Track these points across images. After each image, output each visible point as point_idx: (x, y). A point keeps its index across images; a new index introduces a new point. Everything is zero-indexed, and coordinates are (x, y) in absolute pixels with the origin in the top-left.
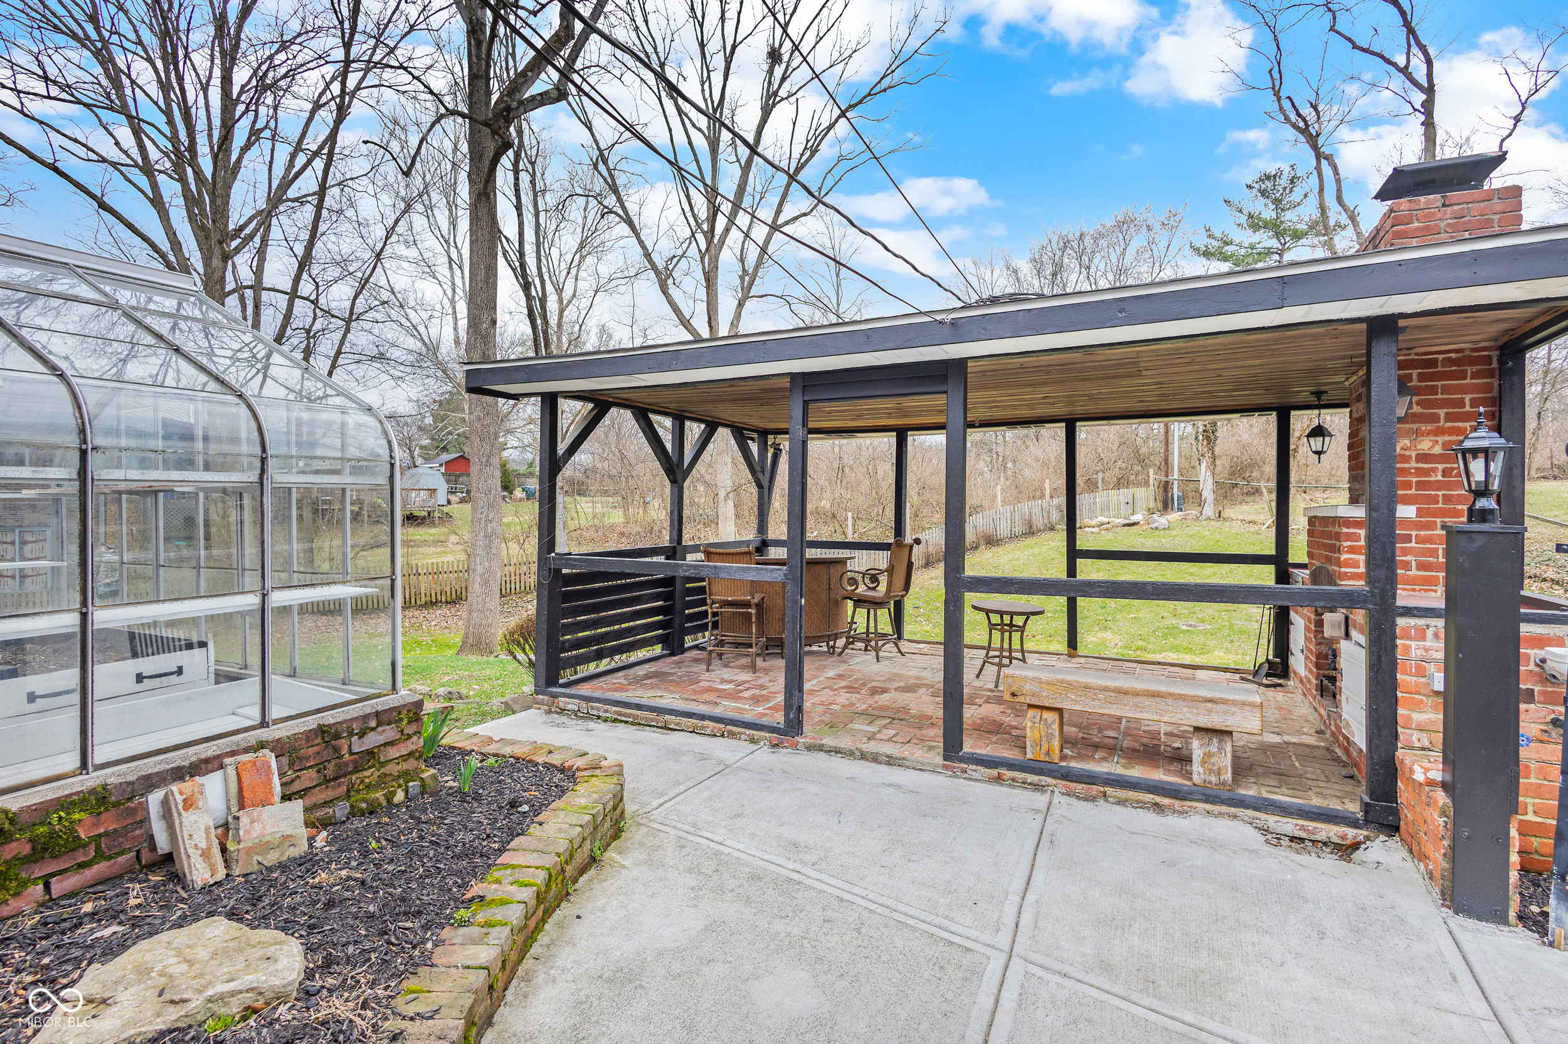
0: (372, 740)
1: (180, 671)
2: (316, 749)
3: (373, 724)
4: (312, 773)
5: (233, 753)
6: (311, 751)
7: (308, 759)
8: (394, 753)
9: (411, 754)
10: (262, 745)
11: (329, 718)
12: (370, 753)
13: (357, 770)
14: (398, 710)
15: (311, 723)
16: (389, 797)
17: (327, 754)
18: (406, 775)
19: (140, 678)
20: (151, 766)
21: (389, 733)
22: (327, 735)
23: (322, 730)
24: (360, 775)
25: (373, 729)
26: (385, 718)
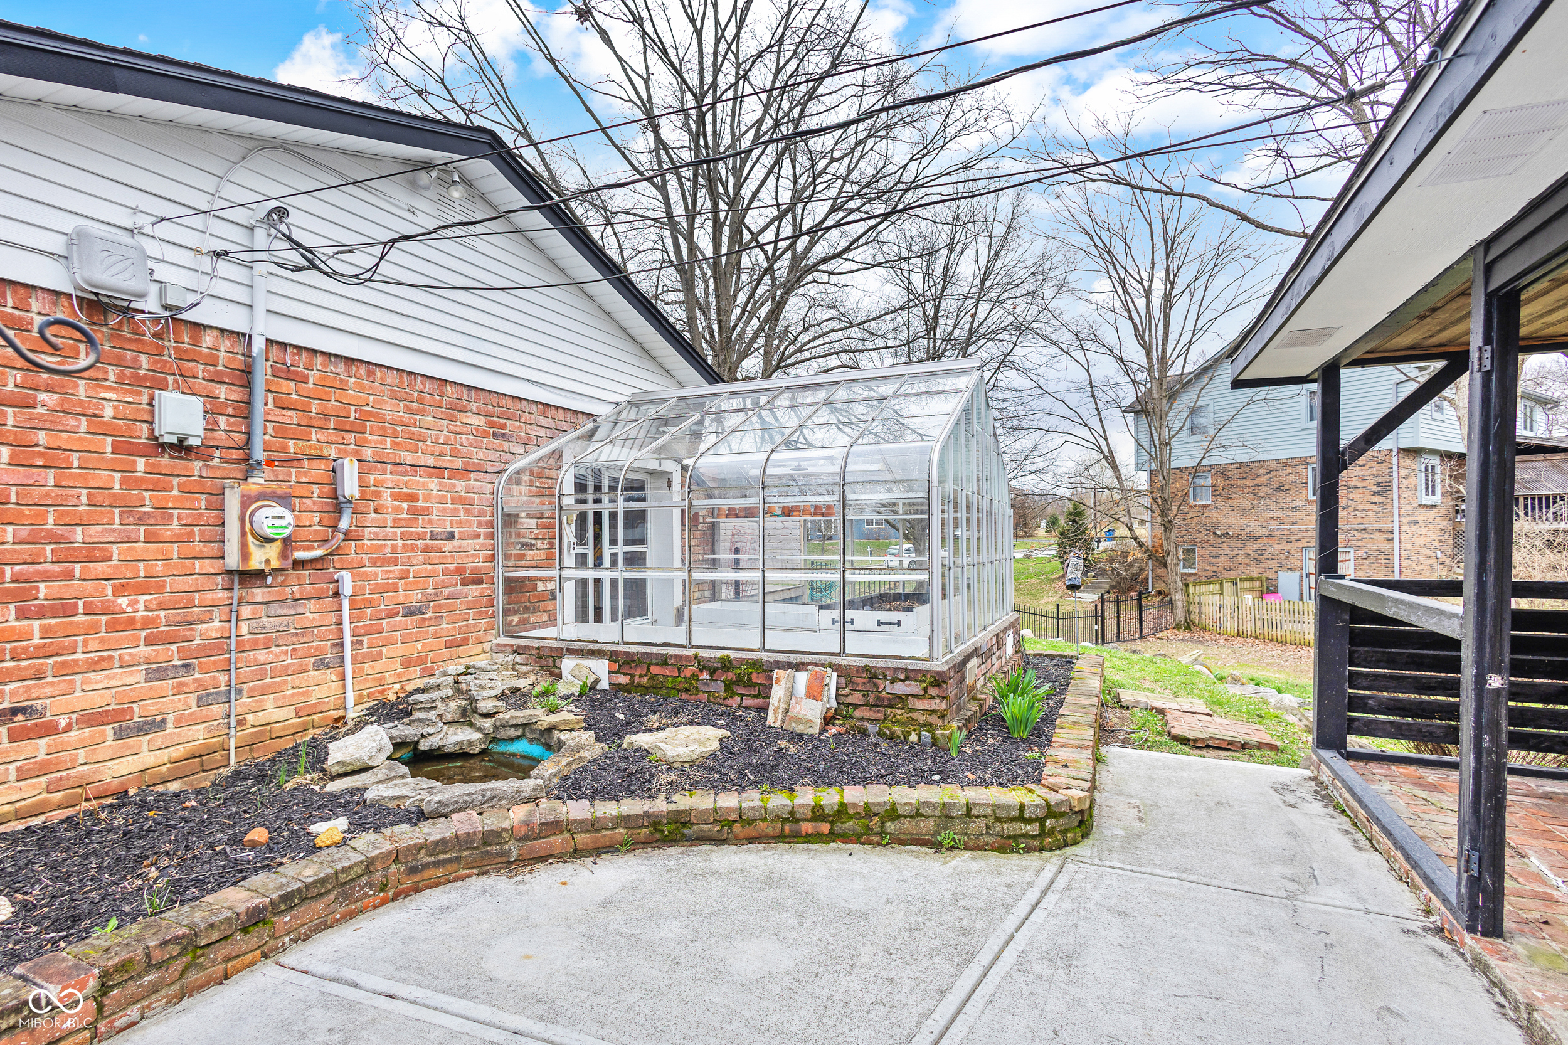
0: (900, 688)
1: (899, 624)
2: (862, 680)
3: (902, 677)
4: (859, 695)
5: (816, 665)
6: (860, 680)
7: (858, 684)
8: (919, 705)
9: (933, 712)
10: (830, 665)
11: (873, 663)
12: (899, 697)
13: (890, 706)
14: (924, 673)
15: (863, 662)
16: (907, 735)
17: (870, 687)
18: (927, 726)
19: (879, 623)
20: (782, 658)
21: (913, 688)
22: (871, 674)
23: (867, 669)
24: (893, 710)
25: (901, 680)
26: (912, 675)
